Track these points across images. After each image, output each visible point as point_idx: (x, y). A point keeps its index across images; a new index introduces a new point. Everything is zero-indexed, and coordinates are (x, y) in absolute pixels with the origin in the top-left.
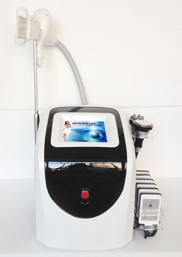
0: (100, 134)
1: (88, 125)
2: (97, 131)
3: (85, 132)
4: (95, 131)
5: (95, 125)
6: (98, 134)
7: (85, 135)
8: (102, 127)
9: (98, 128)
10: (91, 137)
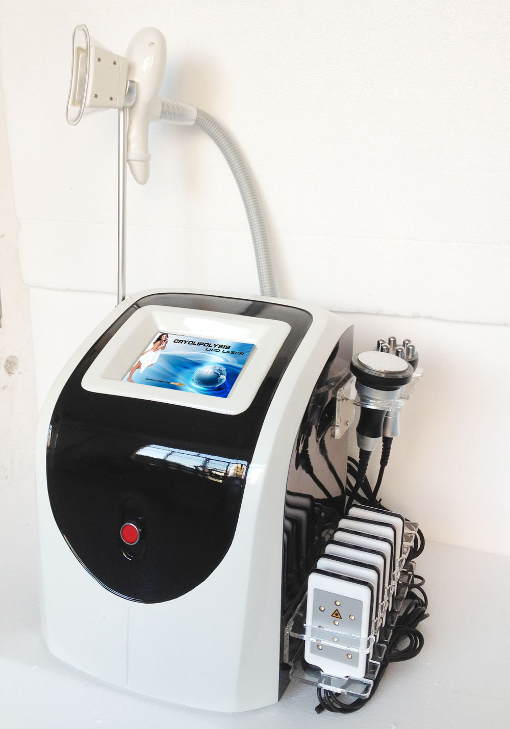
0: (221, 374)
1: (209, 348)
2: (218, 367)
3: (188, 366)
4: (217, 365)
5: (226, 350)
6: (218, 374)
7: (184, 372)
8: (241, 357)
9: (228, 359)
10: (194, 379)
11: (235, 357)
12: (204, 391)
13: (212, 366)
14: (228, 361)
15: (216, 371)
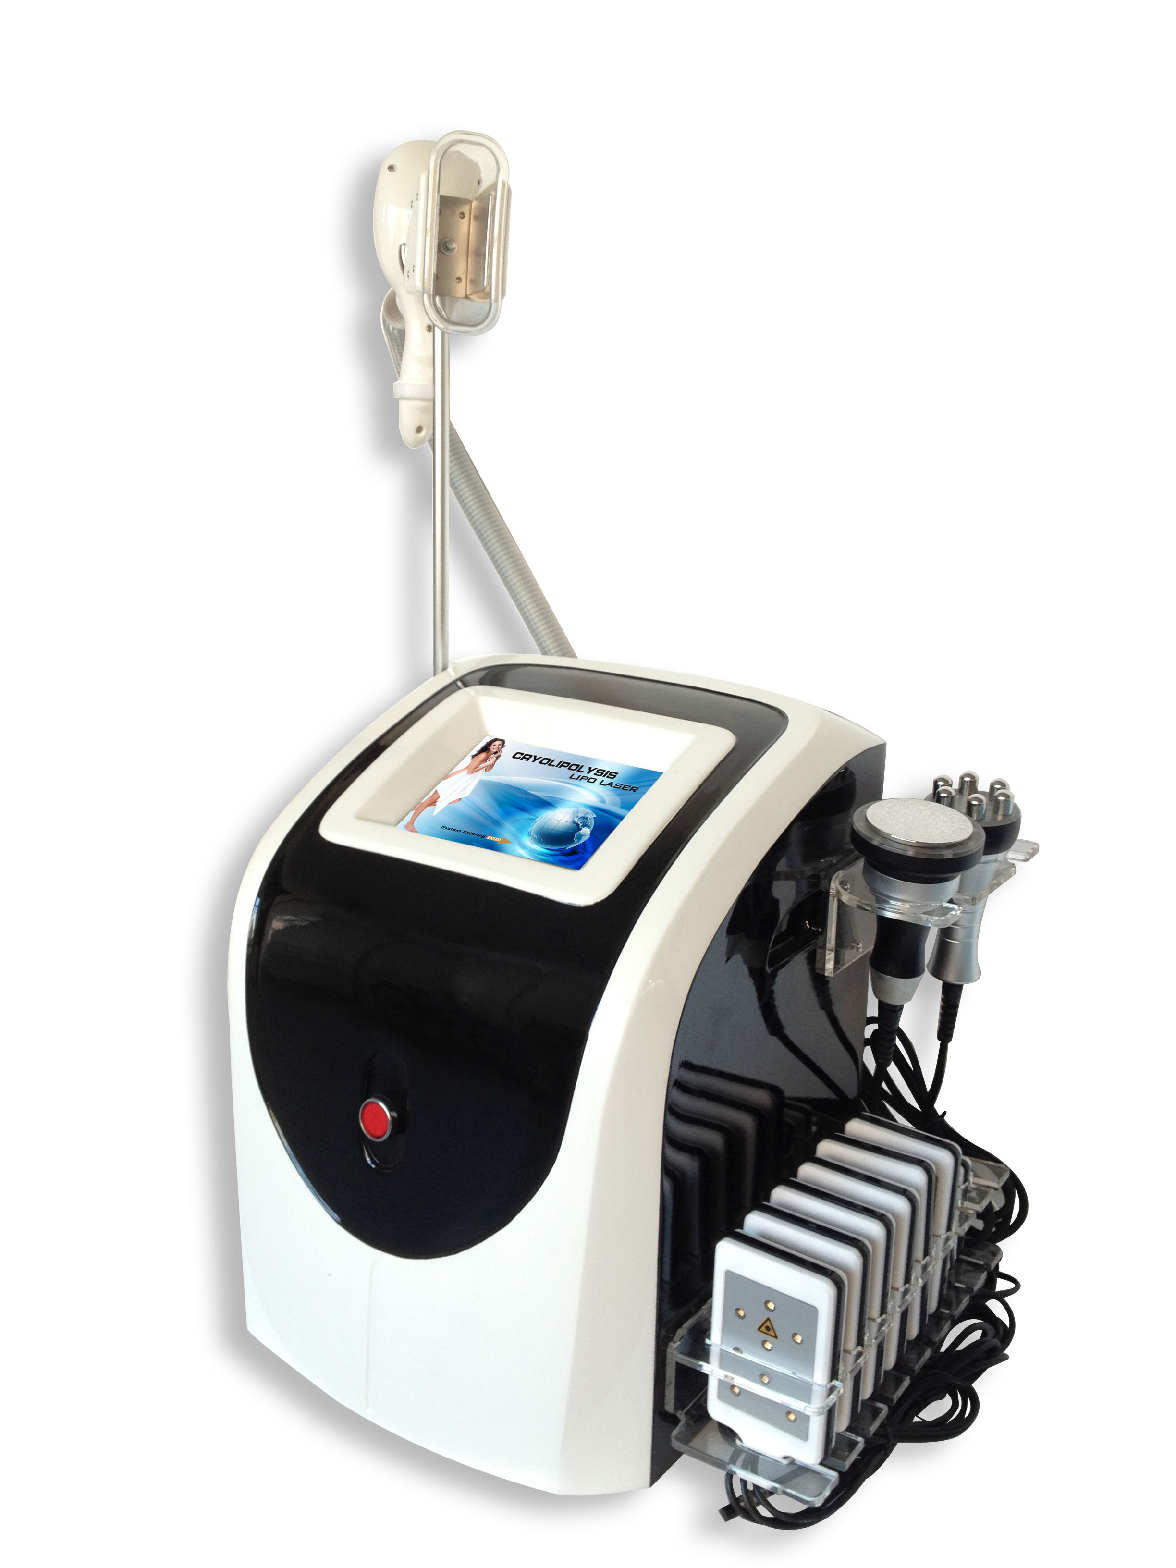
0: (585, 825)
1: (577, 774)
2: (583, 812)
3: (528, 806)
4: (581, 808)
5: (607, 781)
6: (578, 825)
7: (518, 818)
8: (630, 795)
9: (607, 799)
10: (532, 833)
11: (618, 795)
12: (543, 854)
13: (572, 810)
14: (604, 802)
15: (576, 820)
